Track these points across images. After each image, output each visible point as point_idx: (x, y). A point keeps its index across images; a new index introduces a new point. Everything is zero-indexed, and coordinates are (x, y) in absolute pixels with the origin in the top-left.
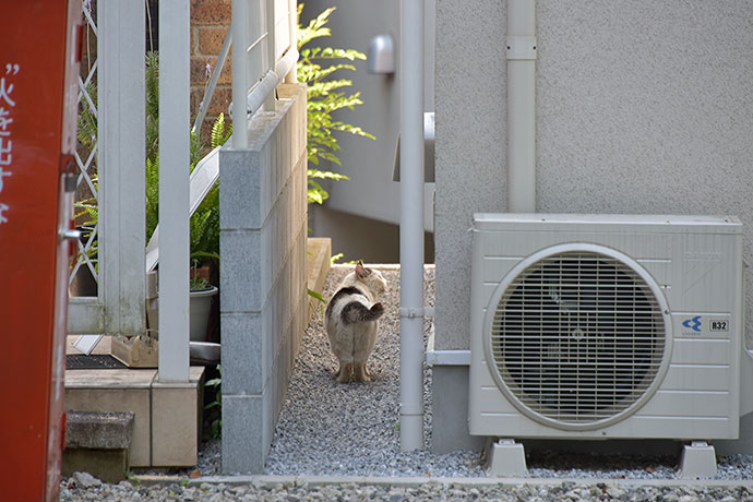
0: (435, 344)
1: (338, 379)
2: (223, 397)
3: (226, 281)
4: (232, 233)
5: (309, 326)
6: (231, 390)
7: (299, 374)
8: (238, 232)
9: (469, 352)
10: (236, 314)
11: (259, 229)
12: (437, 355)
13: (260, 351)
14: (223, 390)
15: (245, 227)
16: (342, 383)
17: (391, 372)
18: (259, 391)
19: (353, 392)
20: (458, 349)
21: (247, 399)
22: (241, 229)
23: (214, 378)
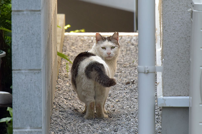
0: (163, 91)
1: (85, 116)
2: (14, 130)
3: (16, 47)
4: (20, 13)
5: (58, 78)
6: (19, 126)
7: (57, 113)
8: (25, 13)
9: (188, 97)
10: (23, 71)
11: (40, 11)
12: (165, 100)
13: (40, 98)
14: (14, 126)
15: (30, 9)
16: (88, 119)
17: (122, 111)
18: (40, 126)
19: (96, 126)
20: (180, 96)
21: (31, 132)
22: (27, 10)
23: (5, 117)
